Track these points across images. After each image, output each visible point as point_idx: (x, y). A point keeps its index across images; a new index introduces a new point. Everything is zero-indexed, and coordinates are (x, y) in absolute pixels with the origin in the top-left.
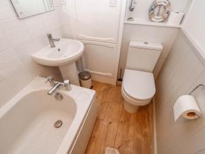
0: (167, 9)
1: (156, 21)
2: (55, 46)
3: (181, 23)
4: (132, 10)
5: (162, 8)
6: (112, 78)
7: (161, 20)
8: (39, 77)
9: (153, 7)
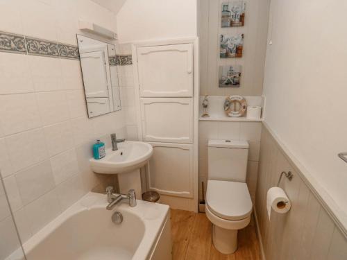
0: (243, 105)
1: (235, 116)
2: (117, 149)
3: (261, 117)
4: (206, 106)
5: (238, 104)
6: (192, 199)
7: (240, 115)
8: (90, 192)
9: (228, 103)
